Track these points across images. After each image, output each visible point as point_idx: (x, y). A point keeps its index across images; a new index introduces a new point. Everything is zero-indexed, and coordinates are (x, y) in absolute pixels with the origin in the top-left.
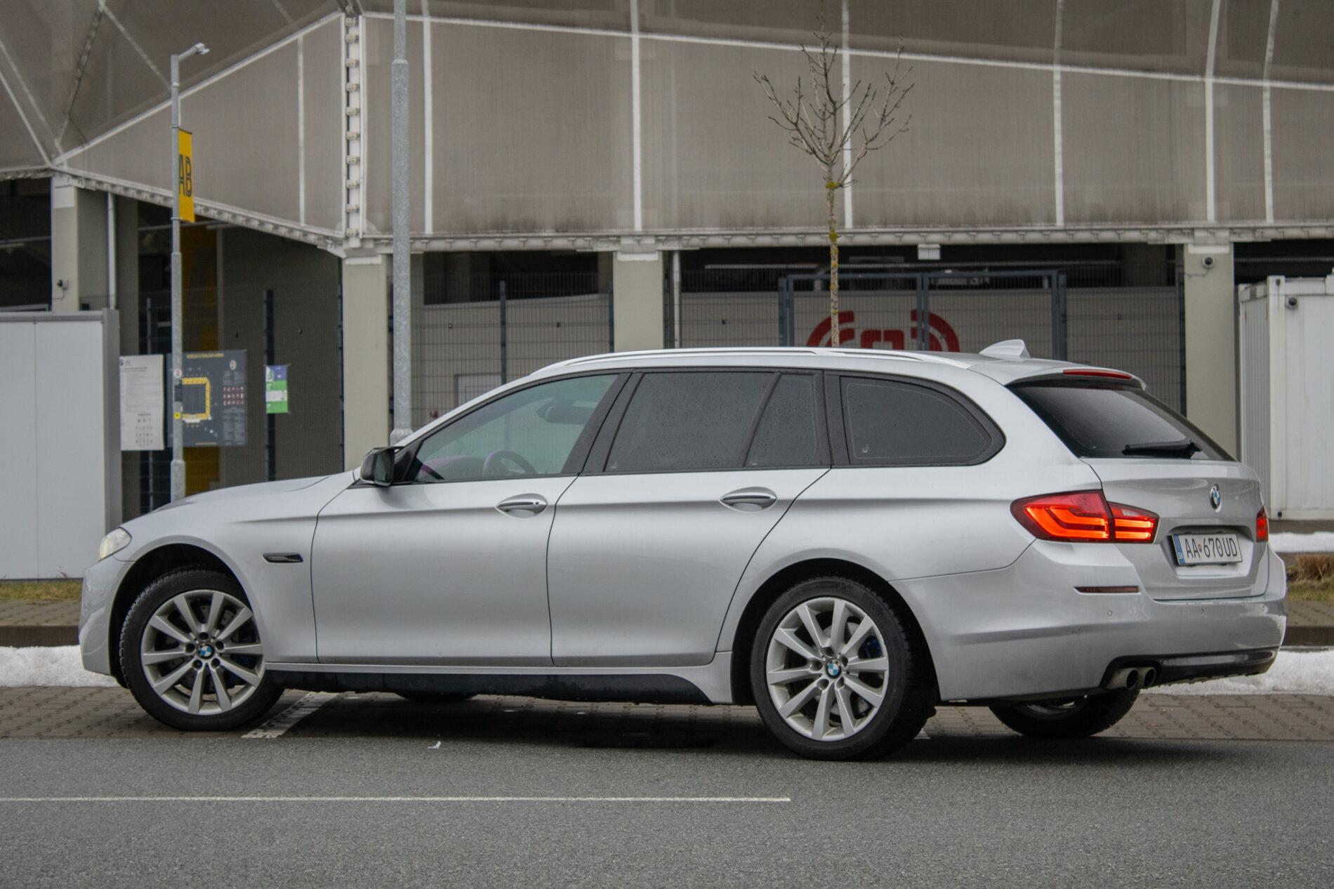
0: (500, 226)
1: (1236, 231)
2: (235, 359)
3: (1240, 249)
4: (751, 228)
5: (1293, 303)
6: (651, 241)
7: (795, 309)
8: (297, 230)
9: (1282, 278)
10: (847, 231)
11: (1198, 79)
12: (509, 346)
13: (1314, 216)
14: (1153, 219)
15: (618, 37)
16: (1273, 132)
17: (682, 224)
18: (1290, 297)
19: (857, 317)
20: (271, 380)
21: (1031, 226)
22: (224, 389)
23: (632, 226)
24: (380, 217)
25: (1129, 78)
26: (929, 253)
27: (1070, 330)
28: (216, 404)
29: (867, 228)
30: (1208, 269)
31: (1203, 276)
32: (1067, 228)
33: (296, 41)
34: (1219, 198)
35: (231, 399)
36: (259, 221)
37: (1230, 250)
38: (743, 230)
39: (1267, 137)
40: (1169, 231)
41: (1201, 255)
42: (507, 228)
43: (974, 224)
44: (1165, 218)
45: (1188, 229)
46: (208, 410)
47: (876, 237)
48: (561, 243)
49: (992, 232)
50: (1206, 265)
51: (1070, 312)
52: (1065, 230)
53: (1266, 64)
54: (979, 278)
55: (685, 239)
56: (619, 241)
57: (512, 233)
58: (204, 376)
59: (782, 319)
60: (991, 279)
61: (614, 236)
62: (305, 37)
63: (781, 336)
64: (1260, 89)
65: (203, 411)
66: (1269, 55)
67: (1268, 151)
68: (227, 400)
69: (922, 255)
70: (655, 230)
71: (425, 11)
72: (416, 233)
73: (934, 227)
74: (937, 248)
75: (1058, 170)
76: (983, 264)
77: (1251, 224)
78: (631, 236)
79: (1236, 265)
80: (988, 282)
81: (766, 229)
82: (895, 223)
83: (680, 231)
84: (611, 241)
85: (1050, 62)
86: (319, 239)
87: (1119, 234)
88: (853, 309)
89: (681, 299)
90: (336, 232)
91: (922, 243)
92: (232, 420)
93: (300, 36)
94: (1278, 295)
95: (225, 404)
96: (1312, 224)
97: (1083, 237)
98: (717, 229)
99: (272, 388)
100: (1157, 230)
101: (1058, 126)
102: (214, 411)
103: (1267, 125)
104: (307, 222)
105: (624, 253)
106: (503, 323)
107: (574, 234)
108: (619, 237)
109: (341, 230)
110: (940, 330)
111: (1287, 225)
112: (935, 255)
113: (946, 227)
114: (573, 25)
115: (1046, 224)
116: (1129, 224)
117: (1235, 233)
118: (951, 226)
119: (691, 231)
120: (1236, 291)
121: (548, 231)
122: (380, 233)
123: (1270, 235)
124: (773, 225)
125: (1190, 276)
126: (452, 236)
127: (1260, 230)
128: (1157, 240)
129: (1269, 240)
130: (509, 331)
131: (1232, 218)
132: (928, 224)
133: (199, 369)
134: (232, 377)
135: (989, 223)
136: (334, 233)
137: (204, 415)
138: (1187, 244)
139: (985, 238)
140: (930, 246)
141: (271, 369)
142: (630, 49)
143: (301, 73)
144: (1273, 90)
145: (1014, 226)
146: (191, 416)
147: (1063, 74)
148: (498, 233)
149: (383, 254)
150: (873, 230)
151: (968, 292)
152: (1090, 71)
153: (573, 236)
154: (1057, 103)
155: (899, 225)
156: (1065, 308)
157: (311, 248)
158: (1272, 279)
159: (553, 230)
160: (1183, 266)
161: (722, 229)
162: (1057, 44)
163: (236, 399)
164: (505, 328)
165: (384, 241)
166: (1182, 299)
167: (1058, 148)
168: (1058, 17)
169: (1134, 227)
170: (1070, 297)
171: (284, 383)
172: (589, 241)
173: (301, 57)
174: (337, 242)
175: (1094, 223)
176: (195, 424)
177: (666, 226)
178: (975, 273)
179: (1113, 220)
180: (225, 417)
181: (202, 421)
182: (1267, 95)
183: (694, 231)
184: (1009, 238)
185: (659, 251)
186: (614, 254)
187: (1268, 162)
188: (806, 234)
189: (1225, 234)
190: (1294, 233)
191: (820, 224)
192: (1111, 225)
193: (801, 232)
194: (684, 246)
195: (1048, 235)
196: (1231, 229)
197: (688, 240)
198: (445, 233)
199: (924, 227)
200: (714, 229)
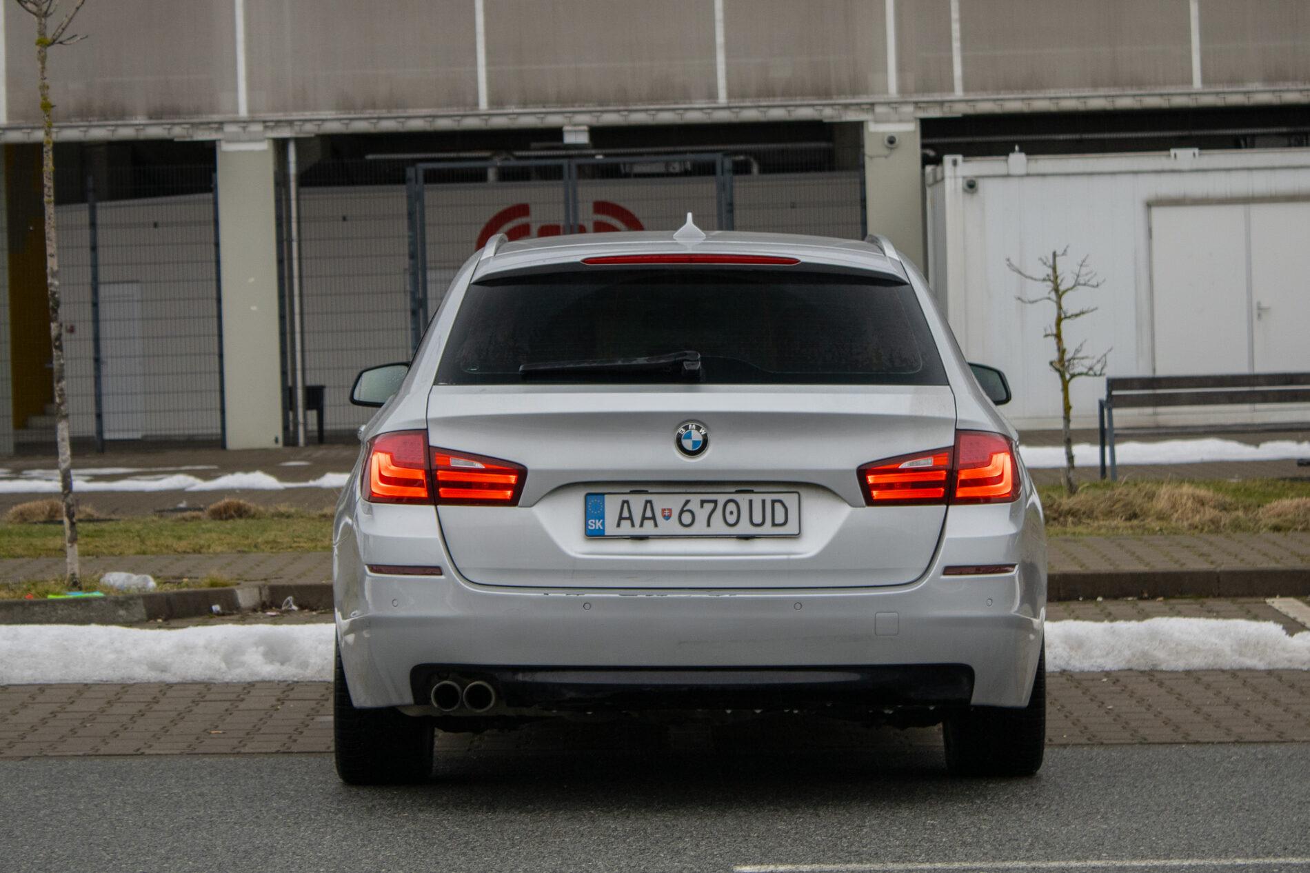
0: (84, 113)
1: (922, 105)
3: (929, 128)
4: (372, 111)
5: (971, 186)
6: (258, 128)
7: (426, 203)
9: (959, 158)
10: (481, 113)
12: (100, 251)
13: (1009, 87)
14: (827, 94)
17: (296, 109)
18: (969, 179)
19: (533, 209)
21: (691, 103)
23: (237, 111)
26: (576, 137)
27: (737, 222)
29: (504, 109)
30: (891, 149)
31: (886, 157)
32: (731, 105)
34: (901, 69)
37: (916, 127)
38: (363, 113)
40: (846, 106)
41: (883, 133)
42: (93, 116)
43: (626, 102)
44: (841, 93)
45: (867, 104)
47: (515, 119)
48: (155, 132)
49: (646, 110)
50: (890, 146)
51: (737, 201)
52: (729, 108)
55: (297, 125)
56: (222, 129)
57: (98, 121)
59: (410, 214)
61: (216, 123)
63: (410, 234)
67: (955, 15)
69: (569, 139)
70: (262, 115)
73: (580, 106)
74: (584, 131)
75: (720, 39)
77: (937, 97)
78: (236, 122)
80: (690, 169)
81: (389, 112)
82: (536, 103)
83: (290, 115)
84: (212, 128)
87: (789, 111)
88: (527, 201)
89: (298, 194)
91: (567, 125)
94: (955, 178)
96: (1007, 97)
97: (750, 115)
98: (334, 112)
100: (832, 105)
105: (229, 141)
106: (93, 224)
107: (169, 121)
108: (221, 123)
110: (623, 221)
111: (979, 98)
112: (583, 139)
113: (594, 106)
115: (707, 101)
116: (801, 100)
117: (920, 107)
118: (601, 105)
119: (303, 115)
120: (923, 174)
121: (139, 118)
123: (960, 110)
124: (397, 107)
125: (871, 158)
126: (31, 125)
127: (949, 105)
128: (832, 117)
129: (959, 115)
130: (100, 232)
131: (917, 91)
132: (573, 102)
135: (640, 100)
138: (867, 121)
139: (638, 118)
140: (577, 128)
145: (670, 104)
148: (82, 121)
150: (511, 111)
153: (169, 124)
155: (541, 105)
156: (732, 197)
158: (948, 159)
159: (146, 117)
160: (863, 147)
161: (339, 112)
164: (95, 229)
166: (863, 185)
169: (806, 102)
170: (736, 185)
172: (188, 129)
175: (762, 99)
177: (275, 110)
179: (783, 95)
183: (308, 115)
184: (666, 117)
185: (269, 139)
186: (217, 143)
187: (956, 28)
188: (435, 117)
189: (909, 109)
190: (986, 106)
191: (449, 105)
192: (781, 101)
193: (429, 114)
194: (296, 133)
195: (709, 113)
196: (916, 103)
197: (301, 126)
198: (21, 122)
199: (569, 107)
200: (330, 112)
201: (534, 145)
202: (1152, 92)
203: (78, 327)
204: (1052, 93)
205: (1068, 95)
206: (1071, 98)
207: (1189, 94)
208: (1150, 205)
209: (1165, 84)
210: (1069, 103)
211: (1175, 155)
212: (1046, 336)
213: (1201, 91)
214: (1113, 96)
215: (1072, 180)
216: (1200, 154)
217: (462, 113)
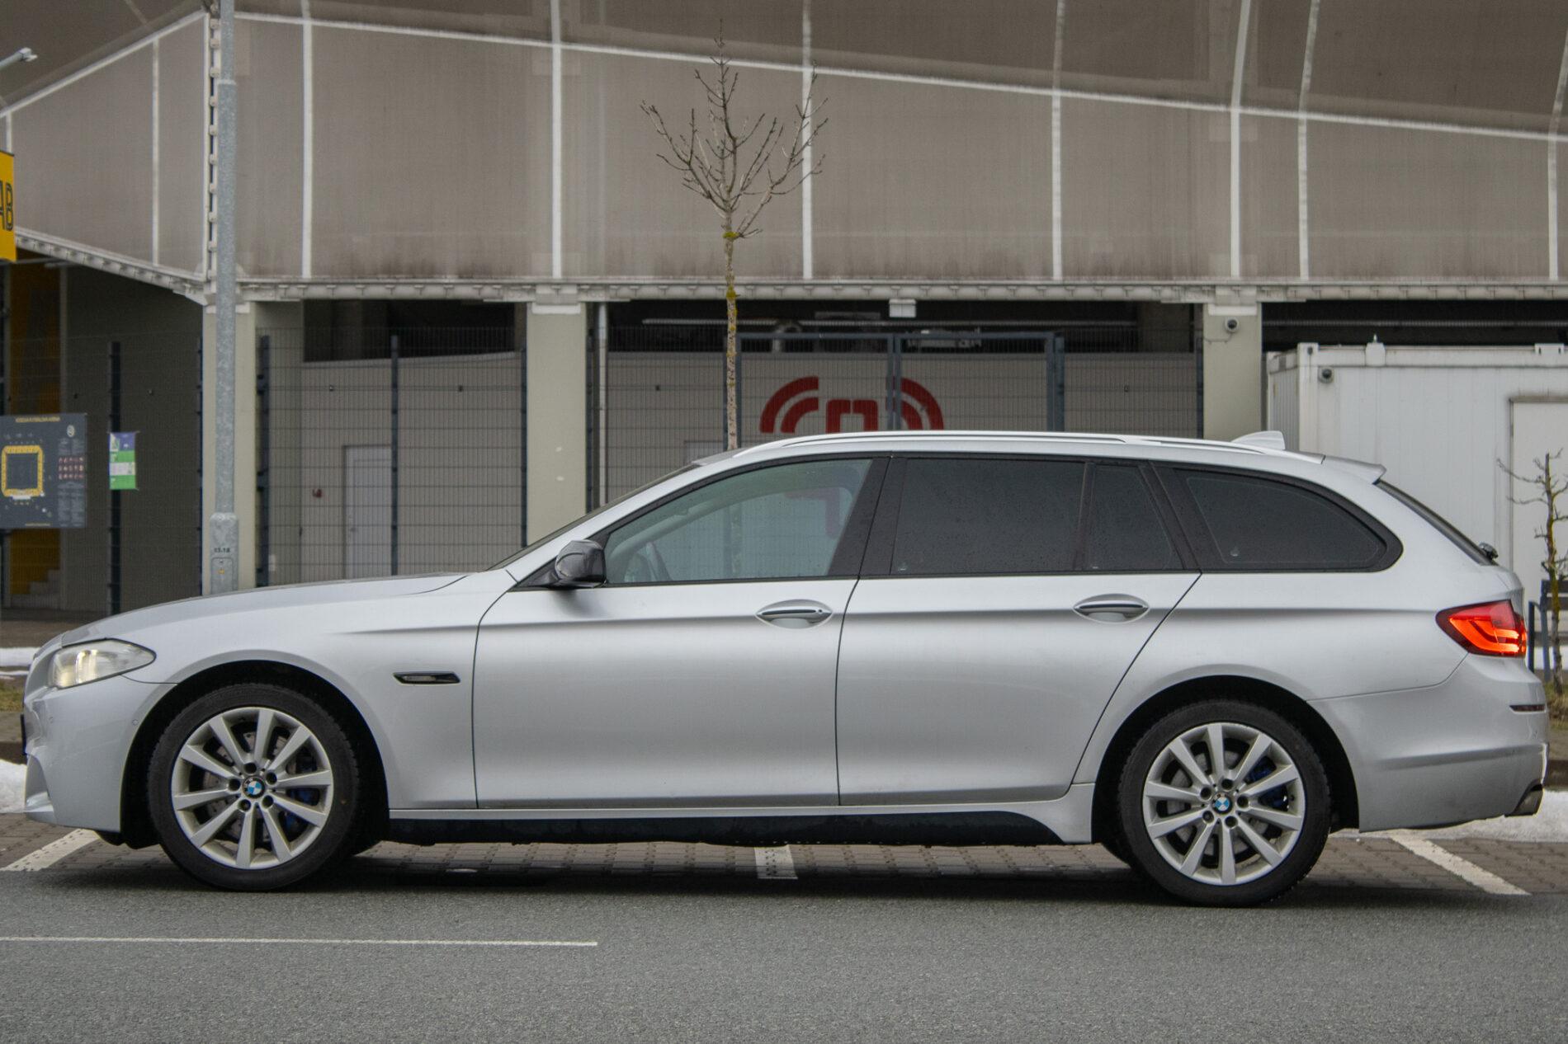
0: (392, 270)
1: (1264, 289)
2: (72, 424)
3: (1269, 310)
4: (692, 277)
5: (1327, 376)
6: (572, 291)
8: (149, 271)
9: (1315, 346)
10: (805, 282)
11: (1222, 108)
12: (402, 414)
13: (1356, 273)
14: (1167, 274)
15: (537, 48)
16: (1309, 173)
17: (610, 271)
18: (1324, 368)
19: (823, 383)
20: (117, 450)
21: (1024, 279)
22: (61, 460)
23: (551, 273)
24: (249, 258)
25: (1142, 106)
27: (1068, 405)
28: (50, 478)
29: (829, 279)
30: (1232, 333)
31: (1226, 342)
32: (1066, 282)
33: (151, 45)
34: (1245, 249)
35: (68, 472)
36: (104, 259)
37: (1258, 311)
38: (682, 279)
39: (1302, 179)
40: (1186, 287)
41: (1224, 317)
42: (400, 272)
43: (957, 275)
44: (1181, 273)
45: (1208, 286)
46: (40, 485)
47: (840, 289)
48: (465, 292)
49: (977, 285)
50: (1230, 330)
51: (1068, 382)
52: (1064, 285)
53: (1302, 93)
54: (970, 340)
55: (613, 289)
56: (535, 290)
57: (406, 278)
58: (37, 443)
60: (983, 341)
61: (528, 284)
62: (161, 40)
64: (1295, 123)
65: (34, 485)
66: (1306, 82)
67: (1303, 196)
68: (63, 473)
69: (895, 312)
70: (577, 277)
71: (306, 13)
72: (291, 277)
73: (908, 279)
74: (913, 305)
75: (1057, 213)
76: (974, 323)
77: (1282, 281)
78: (549, 284)
79: (1265, 329)
80: (980, 345)
81: (709, 279)
82: (863, 274)
83: (607, 279)
84: (524, 290)
85: (1047, 85)
86: (175, 283)
87: (1126, 291)
88: (816, 374)
89: (607, 359)
90: (196, 274)
91: (894, 298)
92: (69, 498)
93: (155, 39)
94: (1310, 366)
95: (60, 477)
96: (1354, 283)
97: (1085, 293)
98: (651, 277)
99: (117, 460)
100: (1172, 286)
101: (1056, 162)
102: (46, 488)
103: (1302, 165)
104: (161, 262)
105: (540, 304)
106: (395, 386)
107: (481, 281)
108: (534, 285)
109: (201, 272)
110: (919, 400)
111: (1325, 283)
112: (910, 312)
113: (924, 279)
114: (483, 32)
115: (1041, 278)
116: (1139, 280)
117: (1263, 291)
118: (929, 279)
119: (619, 279)
120: (1264, 359)
121: (449, 276)
122: (248, 276)
123: (1304, 295)
124: (718, 274)
125: (1210, 342)
126: (335, 281)
127: (1293, 289)
128: (1171, 299)
129: (1304, 300)
130: (402, 394)
131: (1261, 274)
132: (901, 274)
133: (31, 435)
134: (69, 446)
135: (972, 274)
136: (193, 275)
137: (35, 490)
138: (1207, 304)
139: (969, 293)
140: (904, 301)
141: (117, 437)
142: (550, 62)
143: (156, 84)
144: (1310, 123)
145: (1003, 279)
146: (21, 491)
147: (1064, 100)
148: (389, 278)
149: (252, 301)
150: (836, 281)
151: (955, 355)
152: (1096, 97)
153: (479, 284)
154: (1056, 134)
155: (868, 277)
156: (1063, 376)
157: (166, 292)
158: (1303, 347)
159: (457, 276)
160: (1202, 330)
161: (657, 277)
162: (1057, 64)
163: (74, 472)
164: (397, 391)
165: (254, 286)
166: (1200, 368)
167: (1057, 188)
168: (1058, 33)
169: (1144, 282)
170: (1068, 364)
171: (132, 454)
172: (499, 289)
173: (156, 65)
174: (197, 286)
175: (1098, 277)
176: (24, 501)
177: (591, 273)
178: (964, 334)
179: (1120, 274)
180: (61, 493)
181: (32, 498)
182: (1303, 129)
183: (624, 279)
184: (997, 294)
185: (582, 302)
186: (528, 305)
187: (1303, 209)
188: (756, 285)
189: (1252, 292)
190: (1332, 292)
191: (774, 273)
192: (1118, 280)
193: (750, 282)
194: (611, 297)
195: (1043, 290)
196: (1259, 287)
197: (617, 290)
198: (326, 277)
199: (897, 279)
200: (648, 277)
201: (818, 314)
202: (1506, 283)
203: (326, 492)
204: (1402, 280)
205: (1418, 283)
206: (1421, 286)
207: (1545, 287)
208: (1511, 401)
209: (1520, 274)
210: (1419, 291)
211: (1540, 350)
212: (1537, 536)
213: (1558, 283)
214: (1465, 286)
215: (1432, 373)
216: (1565, 350)
217: (785, 282)
